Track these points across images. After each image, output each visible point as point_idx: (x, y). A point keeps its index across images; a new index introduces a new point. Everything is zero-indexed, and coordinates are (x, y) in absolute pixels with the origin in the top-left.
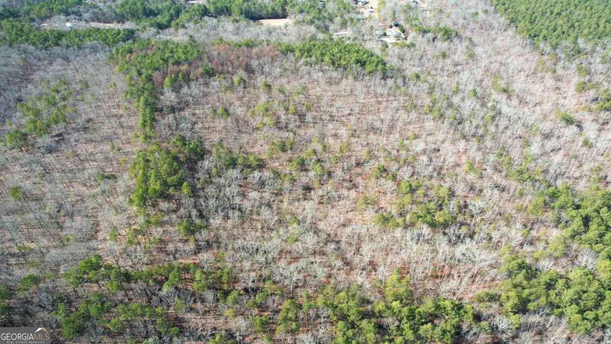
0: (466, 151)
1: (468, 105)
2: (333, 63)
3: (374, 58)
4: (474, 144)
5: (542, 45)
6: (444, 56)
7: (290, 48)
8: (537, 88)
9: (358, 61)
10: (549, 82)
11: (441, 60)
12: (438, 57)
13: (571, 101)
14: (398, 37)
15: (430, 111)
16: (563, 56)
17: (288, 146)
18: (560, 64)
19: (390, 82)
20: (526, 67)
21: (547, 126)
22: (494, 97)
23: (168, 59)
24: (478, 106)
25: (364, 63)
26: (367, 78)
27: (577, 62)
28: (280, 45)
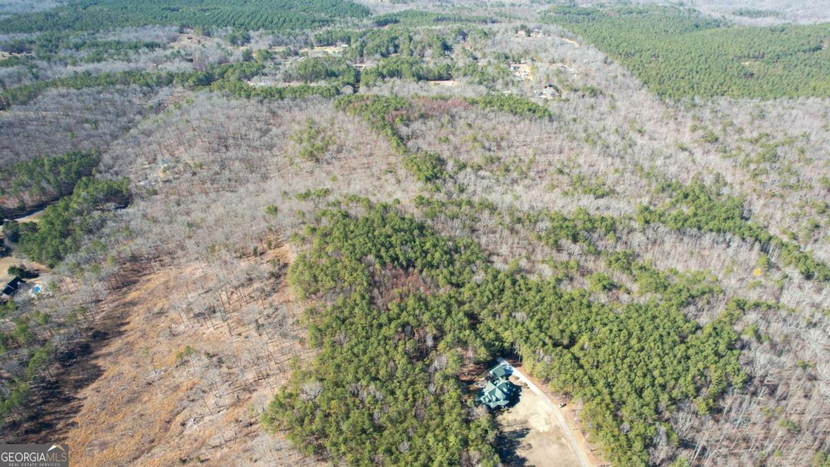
0: (612, 164)
1: (613, 138)
4: (618, 160)
5: (667, 101)
6: (593, 107)
8: (664, 130)
9: (530, 110)
10: (672, 125)
11: (590, 110)
12: (588, 109)
13: (687, 138)
14: (553, 94)
16: (683, 108)
18: (681, 114)
19: (555, 124)
20: (656, 116)
21: (667, 152)
22: (630, 134)
23: (388, 106)
24: (620, 139)
25: (534, 112)
26: (538, 121)
27: (692, 112)
28: (465, 99)
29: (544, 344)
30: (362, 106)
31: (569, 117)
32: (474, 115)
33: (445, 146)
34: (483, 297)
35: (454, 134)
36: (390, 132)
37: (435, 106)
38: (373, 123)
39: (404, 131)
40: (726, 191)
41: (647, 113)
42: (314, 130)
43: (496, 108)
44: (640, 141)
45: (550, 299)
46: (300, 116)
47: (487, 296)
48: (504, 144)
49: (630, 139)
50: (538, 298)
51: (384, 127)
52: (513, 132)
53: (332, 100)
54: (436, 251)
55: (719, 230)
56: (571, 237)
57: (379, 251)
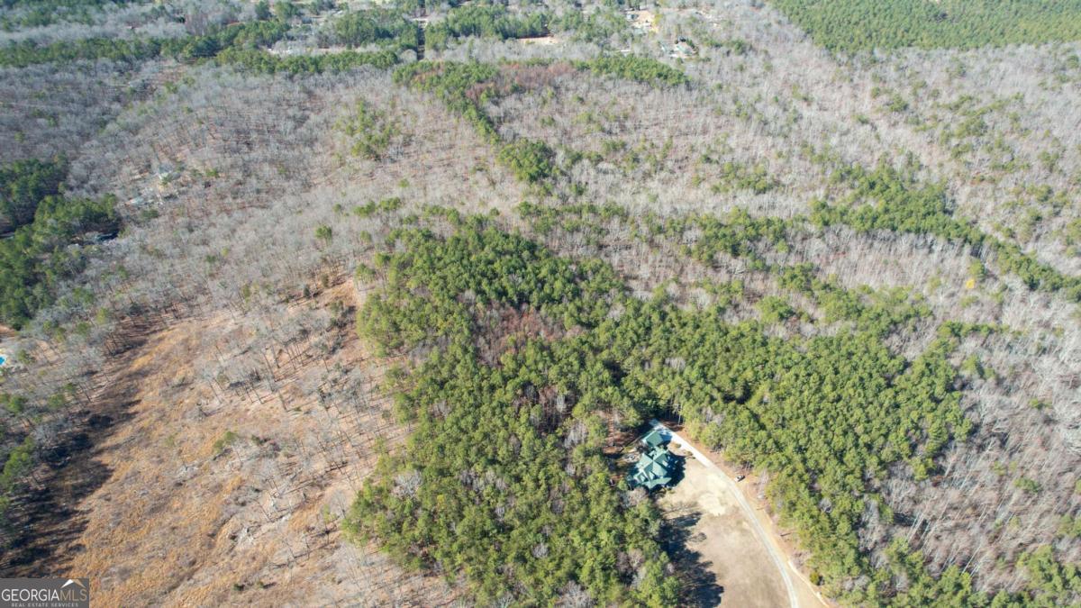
0: (773, 146)
1: (771, 111)
3: (674, 72)
4: (780, 140)
5: (839, 56)
6: (742, 69)
7: (585, 65)
8: (836, 96)
9: (660, 75)
10: (847, 89)
11: (739, 73)
12: (735, 70)
13: (866, 106)
14: (687, 53)
16: (859, 65)
18: (857, 73)
19: (695, 93)
20: (824, 77)
21: (845, 126)
22: (794, 104)
23: (468, 77)
24: (781, 111)
25: (666, 77)
26: (672, 90)
27: (872, 70)
28: (572, 63)
29: (712, 399)
30: (432, 79)
31: (712, 84)
32: (585, 86)
33: (550, 131)
34: (625, 339)
35: (561, 113)
36: (474, 113)
37: (533, 75)
38: (449, 102)
39: (494, 111)
40: (921, 176)
41: (813, 73)
42: (369, 116)
43: (614, 74)
44: (808, 112)
45: (713, 337)
46: (348, 96)
47: (631, 338)
48: (629, 124)
49: (795, 111)
50: (697, 336)
51: (465, 107)
52: (640, 108)
53: (389, 71)
54: (556, 279)
55: (918, 231)
56: (729, 250)
57: (479, 283)
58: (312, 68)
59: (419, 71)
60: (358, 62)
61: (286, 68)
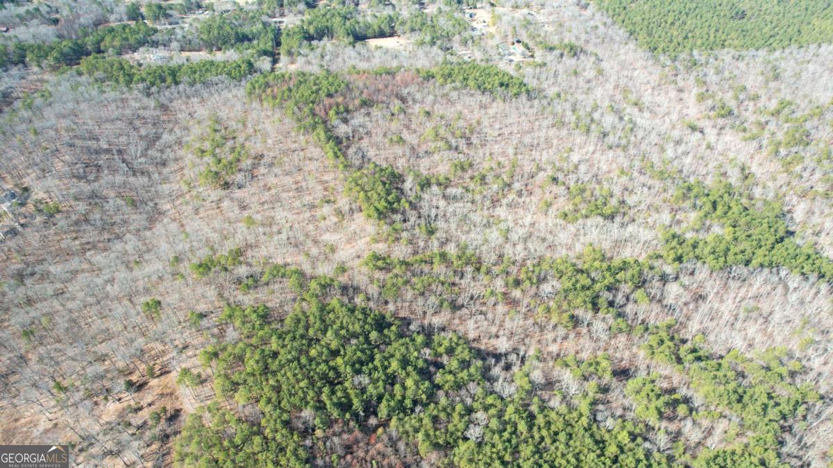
1: (609, 120)
2: (479, 87)
3: (515, 80)
4: (620, 153)
5: (662, 58)
6: (576, 73)
7: (430, 74)
8: (663, 99)
9: (502, 85)
10: (673, 93)
11: (573, 78)
12: (570, 75)
13: (693, 111)
14: (524, 55)
15: (577, 126)
16: (682, 68)
17: (466, 167)
18: (680, 76)
19: (535, 103)
20: (651, 80)
21: (676, 134)
22: (628, 110)
23: (317, 92)
24: (617, 120)
25: (507, 85)
26: (514, 100)
27: (695, 73)
28: (418, 71)
30: (284, 92)
31: (552, 91)
32: (431, 98)
33: (398, 150)
35: (408, 127)
36: (322, 135)
37: (381, 86)
38: (299, 120)
39: (342, 130)
40: (757, 192)
41: (640, 75)
42: (222, 133)
43: (458, 84)
44: (643, 120)
46: (202, 112)
48: (474, 140)
49: (631, 121)
51: (314, 127)
52: (486, 122)
53: (243, 83)
54: (408, 374)
55: (770, 265)
56: (590, 306)
57: (320, 392)
58: (169, 80)
59: (271, 83)
60: (214, 73)
61: (143, 80)
